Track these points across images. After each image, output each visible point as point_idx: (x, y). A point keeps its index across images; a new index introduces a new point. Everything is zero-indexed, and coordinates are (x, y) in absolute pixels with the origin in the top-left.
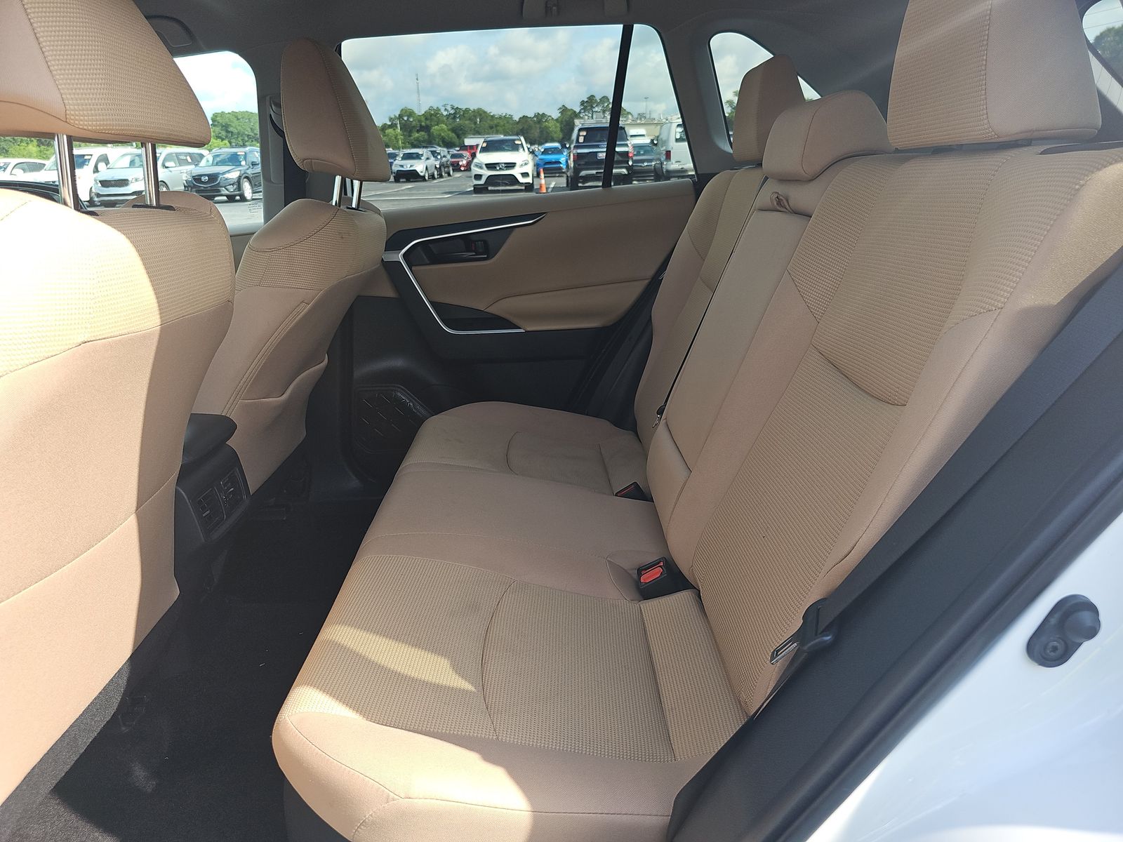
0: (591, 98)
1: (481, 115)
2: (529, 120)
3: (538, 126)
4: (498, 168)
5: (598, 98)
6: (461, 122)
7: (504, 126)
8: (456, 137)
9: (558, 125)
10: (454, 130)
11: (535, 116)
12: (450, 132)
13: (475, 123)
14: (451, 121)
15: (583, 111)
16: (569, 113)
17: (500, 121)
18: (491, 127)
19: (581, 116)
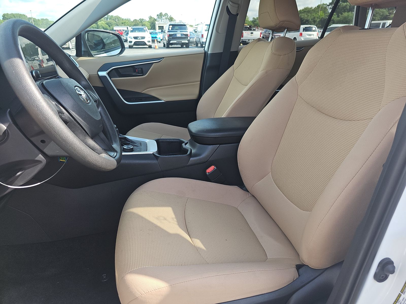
0: (161, 14)
1: (118, 18)
2: (137, 21)
3: (141, 23)
4: (138, 39)
5: (163, 14)
6: (110, 21)
7: (127, 23)
8: (108, 26)
9: (149, 23)
10: (107, 24)
11: (140, 20)
12: (106, 25)
13: (116, 21)
14: (106, 20)
15: (158, 18)
16: (153, 19)
17: (126, 21)
18: (123, 23)
19: (158, 20)
